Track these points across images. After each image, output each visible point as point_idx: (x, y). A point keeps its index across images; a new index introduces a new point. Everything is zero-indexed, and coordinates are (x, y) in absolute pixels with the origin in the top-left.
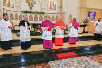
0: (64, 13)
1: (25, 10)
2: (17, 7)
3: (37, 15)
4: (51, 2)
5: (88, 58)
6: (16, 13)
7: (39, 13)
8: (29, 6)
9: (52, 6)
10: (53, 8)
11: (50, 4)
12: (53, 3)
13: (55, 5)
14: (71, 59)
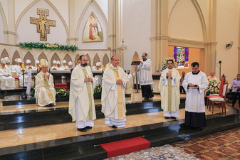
0: (121, 49)
1: (29, 42)
2: (8, 33)
3: (58, 54)
4: (91, 25)
5: (175, 149)
6: (4, 47)
7: (62, 48)
8: (39, 31)
9: (95, 34)
10: (97, 38)
11: (90, 29)
12: (97, 27)
13: (100, 30)
14: (138, 153)
